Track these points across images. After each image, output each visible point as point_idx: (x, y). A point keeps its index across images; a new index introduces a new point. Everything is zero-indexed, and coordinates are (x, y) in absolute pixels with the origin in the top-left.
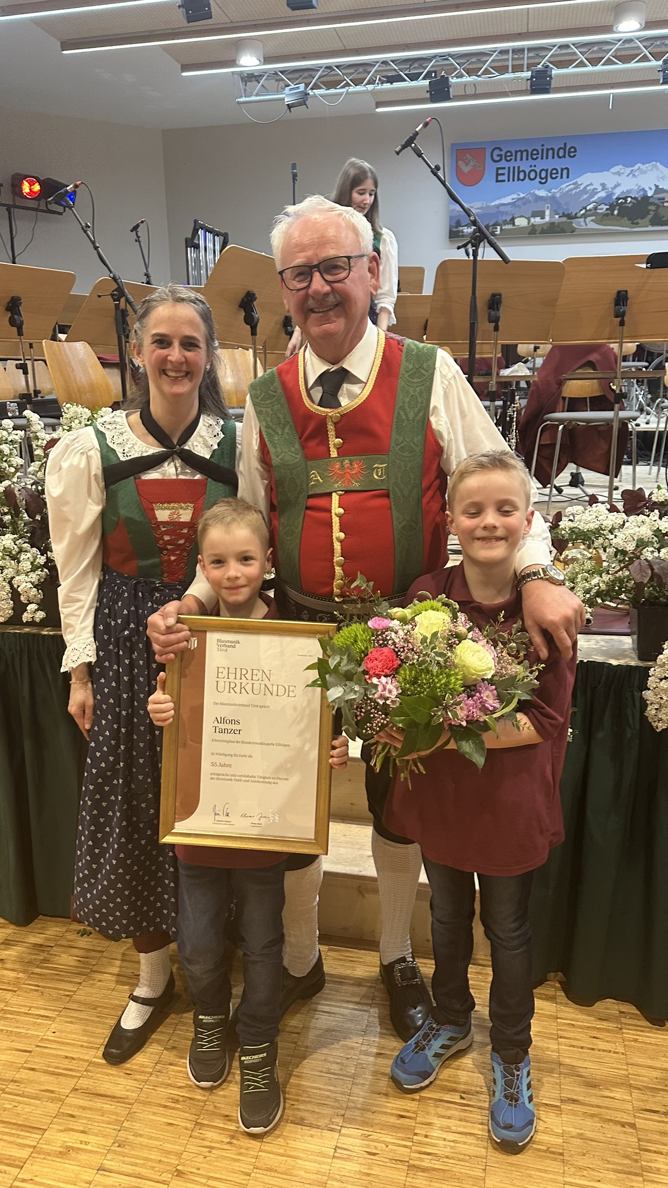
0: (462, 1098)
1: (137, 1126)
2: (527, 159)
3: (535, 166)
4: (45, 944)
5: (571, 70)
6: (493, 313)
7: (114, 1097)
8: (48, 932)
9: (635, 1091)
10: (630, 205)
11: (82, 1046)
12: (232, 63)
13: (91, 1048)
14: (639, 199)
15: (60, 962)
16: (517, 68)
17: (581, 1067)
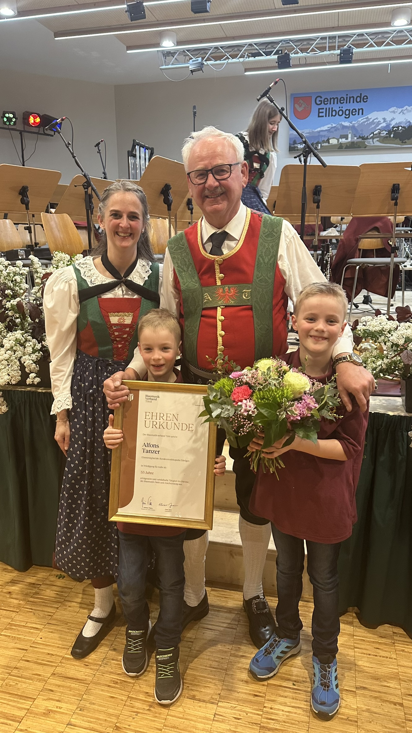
0: (294, 685)
1: (92, 698)
2: (337, 103)
3: (342, 107)
4: (37, 583)
5: (365, 49)
6: (316, 197)
7: (78, 679)
8: (38, 576)
9: (403, 683)
10: (401, 131)
11: (58, 647)
12: (158, 45)
13: (64, 648)
14: (407, 127)
15: (45, 594)
16: (332, 48)
17: (369, 667)
